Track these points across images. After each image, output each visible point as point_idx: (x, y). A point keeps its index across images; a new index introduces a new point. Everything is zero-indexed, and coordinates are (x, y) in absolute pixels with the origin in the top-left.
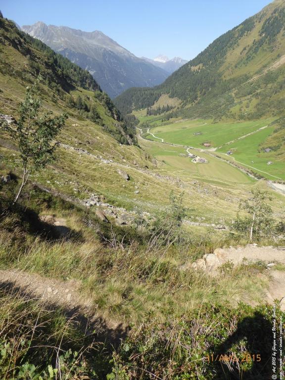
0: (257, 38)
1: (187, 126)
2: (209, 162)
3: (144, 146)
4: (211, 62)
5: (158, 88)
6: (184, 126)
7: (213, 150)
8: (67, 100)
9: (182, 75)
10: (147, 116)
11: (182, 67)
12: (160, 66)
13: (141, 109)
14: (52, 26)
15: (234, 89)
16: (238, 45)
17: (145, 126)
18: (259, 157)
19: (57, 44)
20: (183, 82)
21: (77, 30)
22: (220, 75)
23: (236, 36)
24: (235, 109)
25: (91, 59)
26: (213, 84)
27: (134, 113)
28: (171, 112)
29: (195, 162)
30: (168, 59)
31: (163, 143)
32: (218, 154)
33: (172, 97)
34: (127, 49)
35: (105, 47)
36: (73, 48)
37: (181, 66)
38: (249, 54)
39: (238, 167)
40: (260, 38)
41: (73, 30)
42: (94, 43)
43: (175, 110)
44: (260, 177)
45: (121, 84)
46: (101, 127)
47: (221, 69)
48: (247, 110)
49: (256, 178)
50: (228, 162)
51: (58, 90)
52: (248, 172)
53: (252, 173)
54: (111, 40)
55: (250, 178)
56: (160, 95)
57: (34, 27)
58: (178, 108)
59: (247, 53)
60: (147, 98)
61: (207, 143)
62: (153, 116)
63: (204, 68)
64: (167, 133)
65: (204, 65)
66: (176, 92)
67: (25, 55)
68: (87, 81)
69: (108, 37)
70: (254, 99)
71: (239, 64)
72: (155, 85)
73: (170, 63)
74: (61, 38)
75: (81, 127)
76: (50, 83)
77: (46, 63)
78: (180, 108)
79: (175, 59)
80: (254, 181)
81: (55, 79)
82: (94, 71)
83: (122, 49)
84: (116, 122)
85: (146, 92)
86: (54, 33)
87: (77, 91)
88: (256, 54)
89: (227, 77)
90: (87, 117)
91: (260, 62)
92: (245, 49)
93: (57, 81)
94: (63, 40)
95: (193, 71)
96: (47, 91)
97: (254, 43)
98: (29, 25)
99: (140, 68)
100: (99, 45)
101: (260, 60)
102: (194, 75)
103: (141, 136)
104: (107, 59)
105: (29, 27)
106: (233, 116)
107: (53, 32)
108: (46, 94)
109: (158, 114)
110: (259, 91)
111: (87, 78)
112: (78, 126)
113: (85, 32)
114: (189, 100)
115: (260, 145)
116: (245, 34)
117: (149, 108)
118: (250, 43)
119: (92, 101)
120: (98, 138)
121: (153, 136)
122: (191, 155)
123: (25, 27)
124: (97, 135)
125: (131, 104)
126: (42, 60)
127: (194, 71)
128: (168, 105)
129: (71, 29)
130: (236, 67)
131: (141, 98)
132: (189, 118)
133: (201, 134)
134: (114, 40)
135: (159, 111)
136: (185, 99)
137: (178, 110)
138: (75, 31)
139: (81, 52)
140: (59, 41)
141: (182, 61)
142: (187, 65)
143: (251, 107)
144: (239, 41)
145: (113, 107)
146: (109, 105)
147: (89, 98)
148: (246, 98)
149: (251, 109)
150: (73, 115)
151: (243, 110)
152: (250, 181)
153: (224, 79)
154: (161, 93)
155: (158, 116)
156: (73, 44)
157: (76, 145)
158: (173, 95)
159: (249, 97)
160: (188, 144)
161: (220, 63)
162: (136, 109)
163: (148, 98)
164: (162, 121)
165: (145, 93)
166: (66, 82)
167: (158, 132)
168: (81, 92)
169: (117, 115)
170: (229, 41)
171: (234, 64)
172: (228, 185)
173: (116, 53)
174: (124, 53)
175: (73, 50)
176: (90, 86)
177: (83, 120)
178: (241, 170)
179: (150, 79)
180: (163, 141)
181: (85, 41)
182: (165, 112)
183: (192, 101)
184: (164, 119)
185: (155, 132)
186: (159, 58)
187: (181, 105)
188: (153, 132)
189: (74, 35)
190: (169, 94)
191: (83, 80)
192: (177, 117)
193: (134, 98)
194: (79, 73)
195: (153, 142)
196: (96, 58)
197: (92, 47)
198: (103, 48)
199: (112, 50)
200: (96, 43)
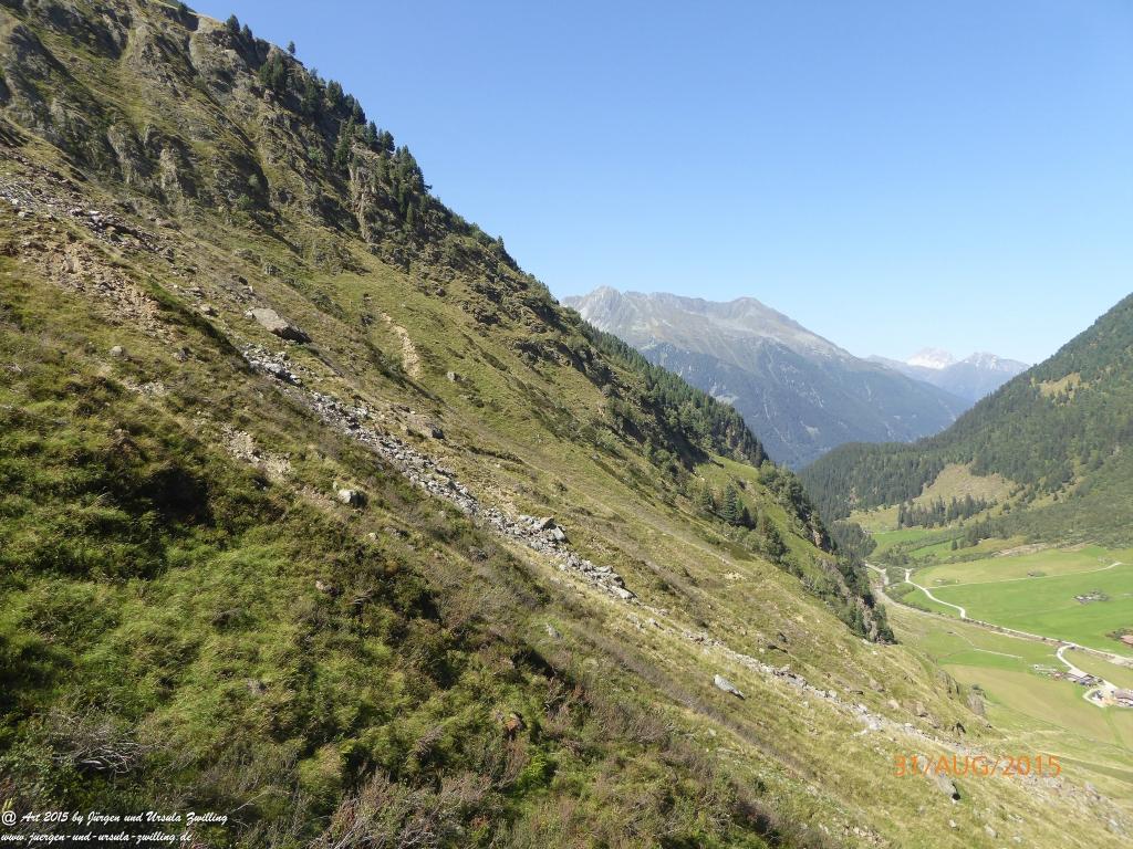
1: (1043, 569)
3: (900, 626)
4: (1108, 369)
5: (930, 444)
6: (1033, 569)
8: (698, 498)
9: (1010, 409)
10: (900, 528)
11: (1009, 384)
12: (927, 379)
13: (880, 508)
14: (634, 293)
17: (897, 560)
19: (641, 334)
20: (1018, 430)
25: (727, 367)
27: (856, 516)
28: (981, 518)
29: (1099, 703)
30: (952, 359)
31: (964, 620)
33: (981, 470)
34: (828, 339)
35: (764, 334)
36: (681, 341)
41: (683, 300)
42: (737, 326)
43: (994, 513)
45: (810, 429)
46: (795, 579)
51: (673, 469)
54: (783, 319)
56: (938, 467)
57: (590, 298)
58: (1006, 507)
60: (897, 475)
62: (919, 532)
63: (1086, 385)
64: (973, 588)
65: (1084, 379)
66: (994, 458)
67: (600, 385)
68: (728, 431)
72: (922, 436)
73: (962, 371)
74: (653, 319)
75: (749, 585)
76: (654, 450)
77: (644, 400)
78: (1013, 508)
79: (975, 357)
81: (661, 436)
82: (736, 398)
83: (814, 338)
84: (821, 555)
85: (895, 457)
86: (637, 310)
87: (714, 467)
90: (756, 549)
93: (666, 443)
94: (656, 323)
95: (1047, 395)
96: (648, 472)
98: (580, 295)
99: (867, 387)
100: (746, 329)
102: (1052, 407)
103: (884, 591)
104: (770, 366)
105: (579, 298)
107: (634, 307)
108: (648, 482)
109: (936, 524)
111: (728, 423)
112: (740, 581)
113: (712, 304)
114: (1042, 483)
117: (906, 504)
119: (753, 492)
120: (800, 619)
121: (928, 594)
122: (1077, 673)
123: (567, 300)
124: (796, 610)
125: (847, 490)
126: (635, 393)
127: (1052, 397)
128: (969, 498)
131: (879, 476)
132: (1049, 540)
135: (939, 515)
136: (1029, 479)
137: (1005, 513)
139: (701, 351)
140: (648, 326)
141: (998, 362)
142: (1025, 377)
145: (809, 508)
146: (800, 505)
147: (742, 485)
150: (719, 543)
154: (945, 460)
155: (937, 530)
156: (682, 333)
157: (762, 650)
158: (986, 467)
160: (1061, 633)
162: (864, 507)
163: (901, 475)
164: (955, 548)
165: (890, 460)
166: (688, 443)
167: (945, 582)
168: (722, 466)
169: (820, 532)
173: (794, 348)
174: (818, 347)
175: (680, 346)
176: (735, 444)
177: (747, 558)
179: (898, 417)
180: (963, 615)
181: (713, 324)
182: (960, 517)
183: (1055, 485)
184: (958, 541)
185: (934, 583)
186: (923, 358)
187: (1016, 499)
188: (924, 582)
189: (685, 311)
190: (969, 465)
191: (717, 431)
192: (1005, 538)
193: (855, 472)
194: (709, 412)
195: (931, 615)
196: (741, 366)
197: (732, 337)
198: (760, 337)
199: (783, 343)
200: (742, 328)
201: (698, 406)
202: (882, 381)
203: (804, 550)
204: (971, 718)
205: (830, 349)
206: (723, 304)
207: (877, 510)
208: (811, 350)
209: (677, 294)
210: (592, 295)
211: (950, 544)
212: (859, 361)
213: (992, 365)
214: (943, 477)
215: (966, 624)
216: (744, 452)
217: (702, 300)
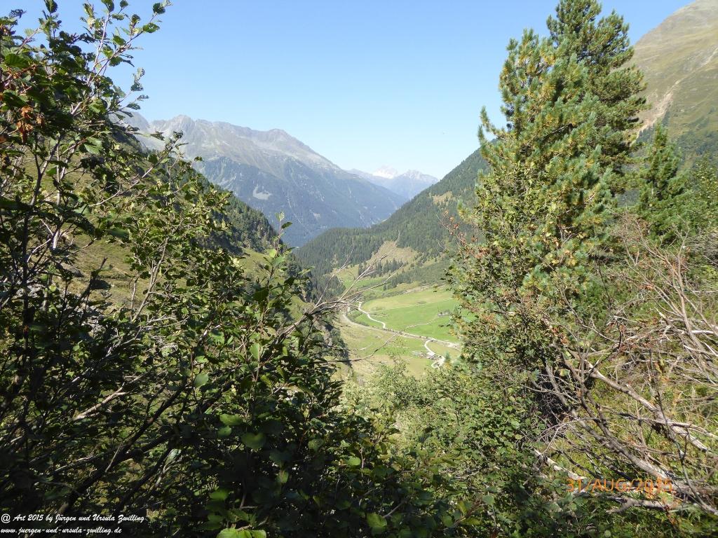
1: (426, 299)
3: (351, 336)
4: (465, 190)
5: (378, 229)
6: (420, 300)
9: (418, 211)
10: (358, 278)
11: (418, 196)
13: (349, 266)
14: (202, 121)
17: (355, 296)
19: (209, 149)
20: (420, 222)
21: (242, 128)
25: (264, 175)
27: (336, 272)
28: (399, 272)
30: (397, 172)
31: (384, 330)
33: (401, 245)
34: (327, 158)
35: (289, 154)
36: (235, 156)
37: (416, 195)
41: (236, 128)
42: (271, 147)
43: (406, 269)
45: (315, 215)
54: (301, 144)
56: (380, 243)
57: (172, 123)
58: (412, 266)
60: (359, 247)
62: (369, 280)
63: (454, 199)
64: (391, 312)
65: (454, 195)
66: (408, 238)
68: (259, 227)
69: (295, 140)
72: (374, 224)
74: (216, 140)
78: (416, 266)
79: (409, 173)
82: (270, 194)
83: (320, 158)
85: (358, 237)
86: (205, 133)
94: (218, 143)
95: (436, 203)
98: (165, 120)
99: (349, 189)
100: (277, 149)
102: (438, 210)
103: (347, 315)
104: (292, 174)
105: (164, 122)
107: (203, 131)
109: (378, 276)
111: (258, 223)
113: (256, 131)
114: (430, 252)
117: (363, 264)
121: (369, 316)
122: (431, 354)
125: (332, 256)
127: (438, 204)
128: (394, 260)
129: (233, 126)
131: (349, 248)
132: (430, 284)
134: (306, 144)
135: (380, 270)
136: (424, 250)
137: (411, 269)
138: (239, 130)
139: (249, 164)
140: (213, 144)
141: (421, 176)
142: (426, 192)
154: (384, 239)
155: (378, 278)
156: (235, 150)
158: (404, 243)
160: (428, 333)
162: (339, 265)
163: (361, 247)
164: (385, 289)
165: (355, 239)
167: (378, 309)
173: (307, 164)
174: (321, 163)
175: (234, 159)
176: (262, 235)
179: (366, 208)
180: (384, 327)
181: (256, 146)
182: (390, 271)
183: (435, 254)
184: (387, 285)
185: (373, 310)
186: (382, 172)
187: (417, 261)
188: (367, 309)
189: (237, 135)
190: (396, 242)
191: (251, 227)
192: (410, 283)
193: (336, 246)
194: (247, 216)
195: (369, 328)
196: (273, 173)
197: (268, 155)
198: (286, 156)
199: (300, 160)
200: (275, 149)
201: (240, 212)
202: (358, 185)
205: (328, 165)
206: (263, 132)
207: (347, 268)
208: (317, 165)
209: (232, 124)
210: (173, 121)
211: (382, 287)
212: (345, 173)
213: (418, 177)
214: (382, 248)
215: (386, 332)
216: (268, 240)
217: (249, 129)
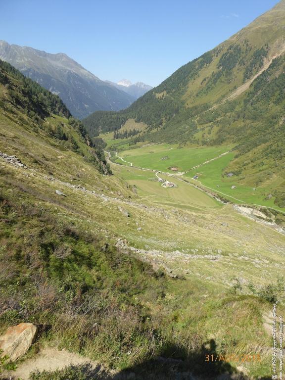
0: (216, 71)
1: (154, 151)
2: (178, 187)
3: (115, 170)
4: (174, 90)
5: (123, 112)
6: (151, 151)
7: (180, 174)
8: (47, 130)
9: (147, 102)
10: (114, 139)
11: (147, 93)
12: (123, 90)
13: (108, 133)
14: (16, 45)
15: (196, 116)
16: (199, 76)
17: (113, 149)
18: (223, 181)
19: (20, 63)
20: (149, 108)
22: (183, 103)
23: (197, 67)
24: (198, 135)
25: (55, 80)
26: (177, 111)
27: (101, 136)
28: (137, 136)
29: (165, 187)
30: (131, 84)
32: (186, 178)
33: (138, 121)
35: (69, 69)
36: (37, 68)
37: (146, 93)
38: (208, 85)
39: (205, 191)
40: (218, 70)
42: (58, 64)
43: (141, 134)
44: (226, 201)
45: (86, 105)
46: (81, 157)
47: (184, 97)
48: (209, 137)
49: (222, 202)
50: (196, 186)
51: (37, 119)
52: (215, 195)
53: (219, 196)
54: (76, 63)
55: (217, 202)
56: (126, 120)
58: (144, 132)
59: (207, 84)
60: (114, 122)
61: (175, 167)
62: (120, 140)
63: (168, 95)
64: (135, 157)
65: (167, 93)
66: (141, 117)
67: (4, 84)
68: (57, 105)
69: (73, 60)
70: (215, 127)
71: (200, 93)
72: (121, 109)
73: (133, 88)
74: (25, 58)
75: (66, 159)
76: (29, 112)
78: (146, 132)
79: (138, 83)
80: (221, 205)
81: (31, 106)
82: (59, 92)
83: (87, 72)
84: (90, 148)
85: (113, 116)
86: (18, 53)
87: (52, 118)
88: (215, 85)
89: (189, 105)
90: (68, 147)
91: (219, 92)
92: (205, 80)
93: (33, 109)
94: (26, 60)
95: (157, 98)
96: (27, 120)
97: (213, 74)
99: (105, 92)
100: (64, 66)
101: (219, 91)
102: (158, 101)
103: (109, 159)
104: (71, 81)
106: (197, 142)
108: (27, 124)
109: (125, 138)
110: (219, 119)
111: (56, 102)
112: (63, 158)
113: (49, 54)
114: (154, 125)
115: (223, 170)
116: (205, 66)
117: (116, 131)
118: (209, 75)
119: (66, 127)
120: (83, 169)
121: (122, 159)
122: (160, 179)
124: (82, 167)
125: (98, 127)
126: (19, 88)
127: (159, 98)
128: (134, 130)
130: (197, 96)
131: (108, 122)
132: (155, 142)
133: (168, 159)
134: (79, 63)
135: (126, 135)
136: (151, 124)
137: (144, 134)
138: (39, 52)
139: (45, 73)
140: (23, 61)
141: (144, 85)
142: (151, 91)
143: (212, 133)
144: (199, 72)
145: (86, 133)
146: (83, 132)
147: (63, 125)
148: (208, 125)
149: (213, 136)
150: (55, 146)
151: (205, 136)
152: (218, 206)
153: (187, 107)
154: (128, 117)
155: (125, 140)
156: (36, 65)
157: (71, 181)
159: (210, 124)
160: (157, 168)
161: (183, 91)
162: (103, 132)
164: (130, 145)
165: (111, 117)
166: (42, 109)
167: (127, 156)
168: (55, 118)
169: (89, 141)
170: (190, 72)
171: (195, 93)
172: (200, 210)
173: (80, 75)
174: (88, 75)
175: (37, 70)
176: (59, 110)
177: (65, 151)
178: (208, 194)
179: (114, 102)
180: (131, 165)
181: (49, 63)
182: (132, 136)
183: (157, 126)
184: (131, 143)
185: (124, 156)
186: (122, 82)
187: (147, 130)
188: (121, 156)
189: (38, 56)
190: (135, 119)
191: (53, 105)
192: (144, 142)
193: (100, 121)
194: (49, 97)
195: (123, 166)
196: (61, 80)
197: (57, 69)
198: (68, 70)
199: (76, 73)
200: (60, 65)
201: (45, 95)
202: (109, 89)
203: (84, 147)
204: (133, 194)
205: (92, 77)
206: (53, 55)
208: (86, 76)
211: (128, 144)
212: (101, 81)
214: (127, 123)
215: (132, 168)
216: (63, 113)
217: (44, 52)
